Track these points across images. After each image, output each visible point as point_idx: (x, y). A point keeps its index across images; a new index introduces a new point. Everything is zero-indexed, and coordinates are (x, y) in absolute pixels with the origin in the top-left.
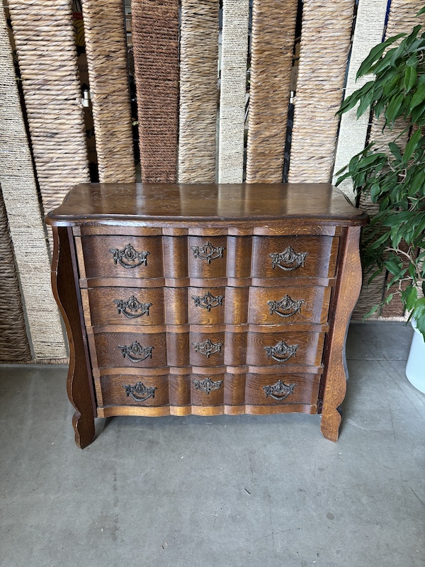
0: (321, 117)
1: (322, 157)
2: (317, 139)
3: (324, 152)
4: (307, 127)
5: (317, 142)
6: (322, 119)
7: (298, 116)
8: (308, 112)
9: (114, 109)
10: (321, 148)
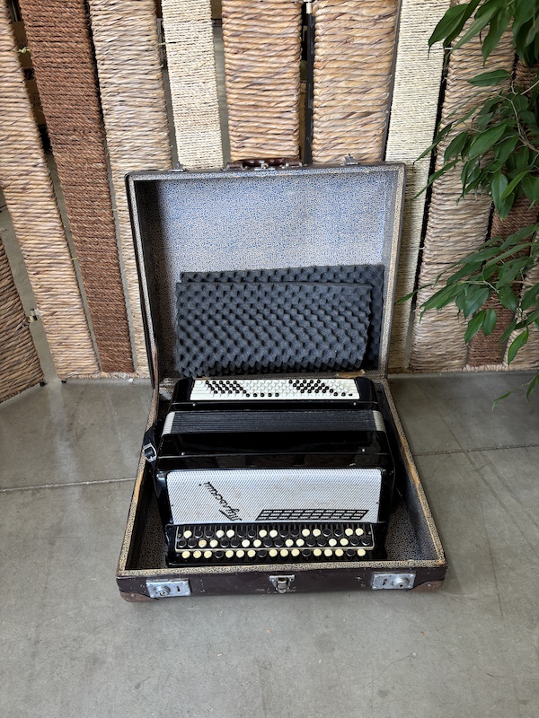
0: (363, 37)
1: (368, 114)
2: (357, 79)
3: (370, 103)
4: (340, 58)
5: (357, 85)
6: (364, 41)
7: (323, 38)
8: (340, 28)
10: (366, 97)
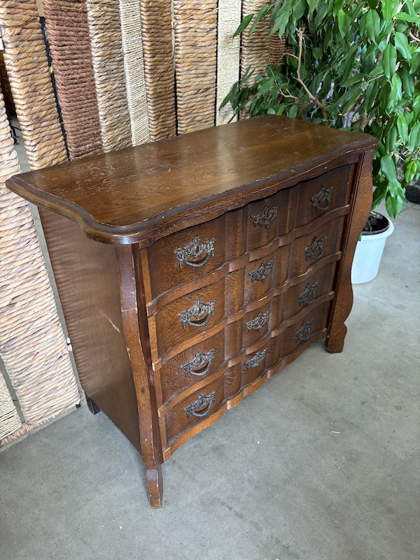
0: (202, 42)
1: (207, 89)
2: (201, 68)
3: (208, 82)
4: (192, 55)
5: (201, 72)
7: (181, 44)
8: (190, 37)
9: (31, 49)
10: (205, 79)
